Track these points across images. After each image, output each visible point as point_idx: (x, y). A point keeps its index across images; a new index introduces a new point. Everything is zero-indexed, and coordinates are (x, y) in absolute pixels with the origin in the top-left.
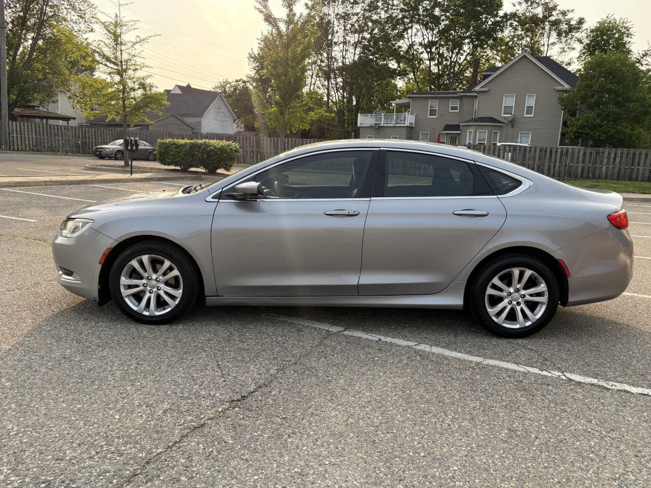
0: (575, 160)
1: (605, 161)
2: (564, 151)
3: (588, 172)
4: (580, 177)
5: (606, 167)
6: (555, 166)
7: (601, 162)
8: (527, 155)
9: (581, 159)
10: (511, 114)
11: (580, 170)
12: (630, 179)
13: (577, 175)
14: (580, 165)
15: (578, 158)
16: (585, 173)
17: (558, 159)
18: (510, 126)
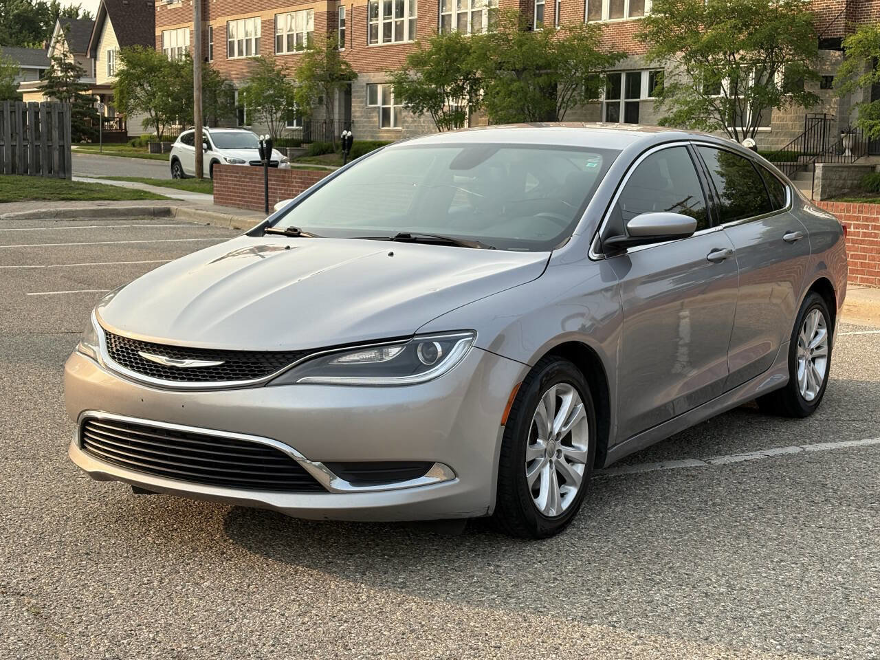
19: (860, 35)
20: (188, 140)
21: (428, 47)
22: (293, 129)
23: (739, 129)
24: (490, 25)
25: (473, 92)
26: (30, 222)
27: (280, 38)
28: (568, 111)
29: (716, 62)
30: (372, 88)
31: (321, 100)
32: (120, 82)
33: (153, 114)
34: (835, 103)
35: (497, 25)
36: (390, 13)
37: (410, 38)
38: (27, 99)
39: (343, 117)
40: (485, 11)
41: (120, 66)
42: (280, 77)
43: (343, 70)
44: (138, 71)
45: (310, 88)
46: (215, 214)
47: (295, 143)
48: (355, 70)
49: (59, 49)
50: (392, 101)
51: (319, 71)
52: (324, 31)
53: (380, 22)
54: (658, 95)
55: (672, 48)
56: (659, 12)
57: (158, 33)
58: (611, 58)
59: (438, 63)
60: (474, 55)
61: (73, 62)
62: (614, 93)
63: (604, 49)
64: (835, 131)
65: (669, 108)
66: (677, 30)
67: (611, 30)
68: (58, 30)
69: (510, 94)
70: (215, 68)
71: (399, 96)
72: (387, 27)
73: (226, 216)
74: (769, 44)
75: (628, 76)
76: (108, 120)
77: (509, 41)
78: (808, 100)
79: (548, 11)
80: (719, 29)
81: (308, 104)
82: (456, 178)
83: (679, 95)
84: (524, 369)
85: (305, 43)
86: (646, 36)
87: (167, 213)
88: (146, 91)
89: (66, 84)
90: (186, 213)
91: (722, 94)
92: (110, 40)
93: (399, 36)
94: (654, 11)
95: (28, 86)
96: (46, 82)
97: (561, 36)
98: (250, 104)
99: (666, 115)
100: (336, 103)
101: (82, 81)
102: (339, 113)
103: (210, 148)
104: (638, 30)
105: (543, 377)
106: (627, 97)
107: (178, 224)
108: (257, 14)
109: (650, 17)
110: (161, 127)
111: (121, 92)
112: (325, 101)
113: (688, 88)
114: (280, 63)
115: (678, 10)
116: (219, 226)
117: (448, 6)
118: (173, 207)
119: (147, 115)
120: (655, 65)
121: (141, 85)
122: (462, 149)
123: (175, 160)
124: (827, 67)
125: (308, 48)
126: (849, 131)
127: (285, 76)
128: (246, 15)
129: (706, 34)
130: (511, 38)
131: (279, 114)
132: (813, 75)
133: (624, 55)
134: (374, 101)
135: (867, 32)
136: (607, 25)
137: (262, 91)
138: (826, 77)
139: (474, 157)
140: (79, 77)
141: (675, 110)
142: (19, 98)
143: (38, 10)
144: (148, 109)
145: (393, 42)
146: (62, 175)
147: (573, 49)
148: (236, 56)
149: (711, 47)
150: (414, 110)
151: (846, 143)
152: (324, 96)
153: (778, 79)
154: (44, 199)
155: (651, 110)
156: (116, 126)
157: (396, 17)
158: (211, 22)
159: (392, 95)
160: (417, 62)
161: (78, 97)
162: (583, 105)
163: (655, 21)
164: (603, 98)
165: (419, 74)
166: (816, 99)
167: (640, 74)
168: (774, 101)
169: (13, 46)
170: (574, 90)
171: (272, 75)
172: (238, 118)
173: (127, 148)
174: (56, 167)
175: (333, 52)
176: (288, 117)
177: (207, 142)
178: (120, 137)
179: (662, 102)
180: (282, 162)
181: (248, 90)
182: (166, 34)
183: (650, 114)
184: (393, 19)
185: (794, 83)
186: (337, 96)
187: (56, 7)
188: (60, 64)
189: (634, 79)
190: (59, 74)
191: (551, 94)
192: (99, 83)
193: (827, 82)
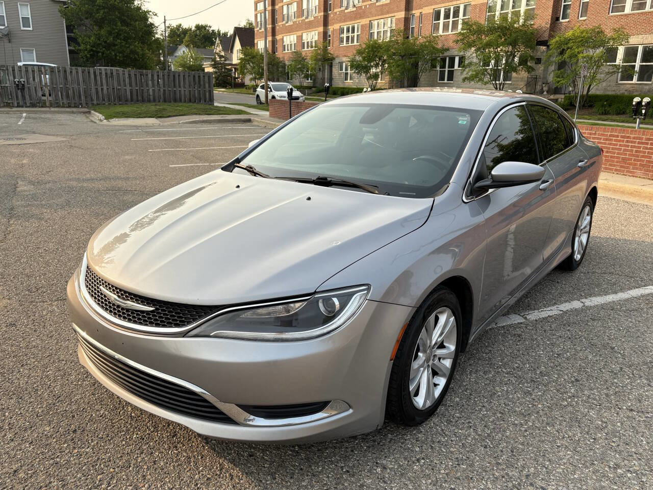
0: (122, 83)
1: (150, 82)
2: (109, 72)
3: (137, 95)
4: (130, 100)
5: (153, 90)
6: (102, 89)
7: (147, 85)
8: (69, 78)
9: (127, 80)
10: (4, 25)
11: (128, 93)
12: (175, 101)
13: (127, 99)
14: (128, 88)
15: (124, 81)
16: (135, 97)
17: (104, 81)
18: (6, 40)
19: (557, 38)
20: (262, 87)
21: (364, 46)
22: (308, 82)
23: (497, 82)
24: (391, 36)
25: (383, 65)
26: (191, 125)
27: (304, 43)
28: (423, 74)
29: (490, 52)
30: (341, 63)
31: (320, 69)
32: (241, 62)
33: (254, 75)
34: (541, 70)
35: (394, 36)
36: (349, 32)
37: (357, 43)
38: (206, 70)
39: (329, 76)
40: (389, 30)
41: (242, 56)
42: (304, 59)
43: (329, 56)
44: (248, 58)
45: (316, 64)
46: (269, 122)
47: (310, 88)
48: (334, 56)
49: (218, 49)
50: (349, 69)
51: (319, 57)
52: (322, 40)
53: (345, 35)
54: (463, 67)
55: (470, 46)
56: (464, 29)
57: (256, 42)
58: (442, 50)
59: (368, 53)
60: (384, 49)
61: (223, 55)
62: (443, 66)
63: (440, 46)
64: (540, 83)
65: (468, 73)
66: (473, 38)
67: (443, 38)
68: (218, 41)
69: (398, 66)
70: (278, 56)
71: (352, 67)
72: (348, 38)
73: (273, 123)
74: (514, 44)
75: (450, 58)
76: (237, 78)
77: (398, 43)
78: (530, 70)
79: (416, 30)
80: (492, 37)
81: (315, 71)
82: (364, 129)
83: (473, 68)
84: (411, 311)
85: (314, 44)
86: (458, 41)
87: (249, 121)
88: (251, 67)
89: (221, 64)
90: (257, 121)
91: (491, 67)
92: (238, 45)
93: (353, 41)
94: (462, 29)
95: (206, 65)
96: (213, 63)
97: (421, 40)
98: (291, 71)
99: (466, 76)
100: (326, 71)
101: (227, 62)
102: (328, 75)
103: (271, 91)
104: (455, 38)
105: (426, 310)
106: (449, 68)
107: (253, 126)
108: (295, 33)
109: (460, 32)
110: (257, 81)
111: (241, 67)
112: (321, 70)
113: (476, 64)
114: (303, 54)
115: (473, 29)
116: (270, 127)
117: (373, 28)
118: (252, 118)
119: (251, 76)
120: (462, 53)
121: (249, 63)
122: (368, 108)
123: (258, 96)
124: (539, 54)
125: (315, 47)
126: (547, 83)
127: (305, 59)
128: (290, 34)
129: (485, 39)
130: (399, 41)
131: (303, 76)
132: (532, 58)
133: (447, 50)
134: (341, 69)
135: (560, 38)
136: (441, 36)
137: (296, 66)
138: (538, 59)
139: (377, 114)
140: (225, 60)
141: (470, 74)
142: (203, 70)
143: (212, 33)
144: (252, 74)
145: (350, 44)
146: (210, 103)
147: (426, 46)
148: (286, 51)
149: (488, 45)
150: (358, 73)
151: (545, 89)
152: (321, 67)
153: (516, 59)
154: (199, 114)
155: (459, 74)
156: (240, 81)
157: (352, 33)
158: (277, 37)
159: (349, 67)
160: (360, 52)
161: (226, 69)
162: (430, 71)
163: (463, 34)
164: (438, 69)
165: (360, 58)
166: (533, 69)
167: (454, 58)
168: (515, 70)
169: (202, 48)
170: (426, 64)
171: (301, 59)
172: (286, 77)
173: (244, 90)
174: (208, 100)
175: (325, 49)
176: (307, 77)
177: (270, 88)
178: (242, 85)
179: (464, 70)
180: (301, 97)
181: (291, 65)
182: (259, 42)
183: (458, 75)
184: (350, 34)
185: (523, 62)
186: (326, 67)
187: (219, 31)
188: (218, 56)
189: (452, 60)
190: (218, 59)
191: (416, 66)
192: (233, 63)
193: (539, 61)
